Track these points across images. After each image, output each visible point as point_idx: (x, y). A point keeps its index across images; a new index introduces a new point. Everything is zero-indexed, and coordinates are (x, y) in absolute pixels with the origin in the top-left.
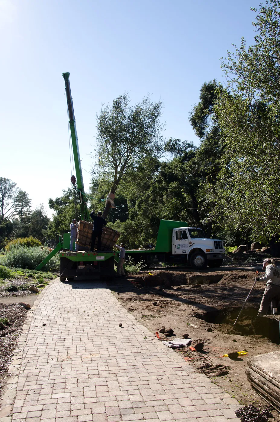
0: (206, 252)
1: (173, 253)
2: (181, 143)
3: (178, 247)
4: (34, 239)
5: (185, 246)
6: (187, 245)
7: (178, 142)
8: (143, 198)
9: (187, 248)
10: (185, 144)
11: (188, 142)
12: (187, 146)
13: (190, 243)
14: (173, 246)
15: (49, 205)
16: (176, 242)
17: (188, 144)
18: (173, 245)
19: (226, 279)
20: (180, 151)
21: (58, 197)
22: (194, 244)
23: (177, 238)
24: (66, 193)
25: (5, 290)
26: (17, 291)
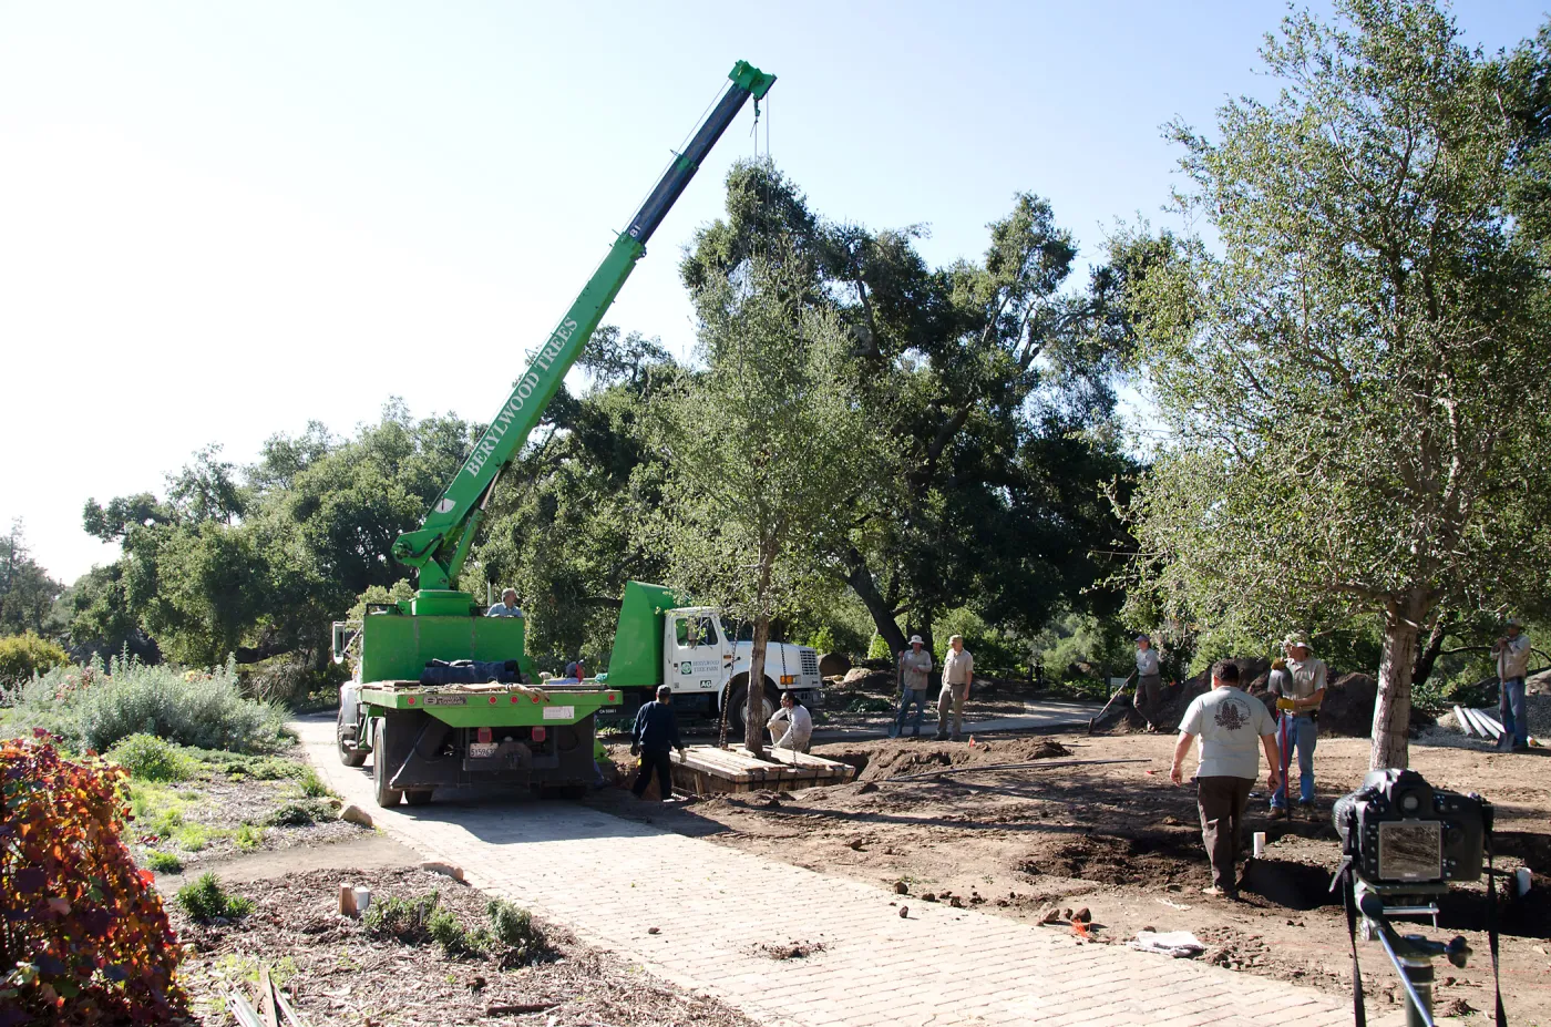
0: (782, 684)
2: (620, 341)
3: (686, 668)
4: (41, 641)
5: (709, 666)
6: (717, 663)
7: (610, 337)
8: (526, 508)
9: (718, 673)
10: (634, 344)
11: (643, 339)
12: (640, 349)
13: (725, 657)
14: (668, 668)
15: (83, 521)
16: (677, 652)
17: (644, 345)
18: (666, 661)
19: (886, 766)
20: (616, 365)
21: (121, 497)
22: (739, 658)
23: (681, 641)
24: (175, 482)
25: (270, 823)
26: (314, 825)
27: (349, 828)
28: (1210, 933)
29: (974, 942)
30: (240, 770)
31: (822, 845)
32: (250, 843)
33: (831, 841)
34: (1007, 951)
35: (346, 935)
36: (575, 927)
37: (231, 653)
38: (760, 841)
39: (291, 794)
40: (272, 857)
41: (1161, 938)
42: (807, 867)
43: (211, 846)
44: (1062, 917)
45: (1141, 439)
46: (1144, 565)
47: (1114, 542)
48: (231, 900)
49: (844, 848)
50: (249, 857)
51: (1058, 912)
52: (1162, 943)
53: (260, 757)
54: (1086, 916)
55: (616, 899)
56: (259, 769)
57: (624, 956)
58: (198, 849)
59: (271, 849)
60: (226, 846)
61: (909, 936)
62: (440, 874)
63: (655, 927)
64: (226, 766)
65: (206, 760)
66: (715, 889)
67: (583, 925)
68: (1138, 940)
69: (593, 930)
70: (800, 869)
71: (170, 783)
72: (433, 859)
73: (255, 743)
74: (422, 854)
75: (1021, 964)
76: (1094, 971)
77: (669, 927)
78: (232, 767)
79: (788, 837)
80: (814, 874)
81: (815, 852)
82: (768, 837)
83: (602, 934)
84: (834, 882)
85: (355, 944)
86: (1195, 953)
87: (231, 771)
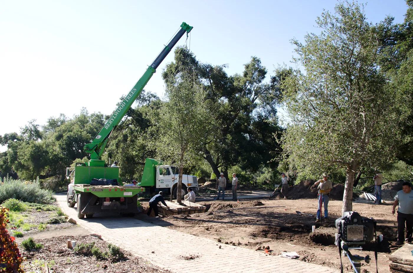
0: (187, 185)
1: (157, 187)
2: (145, 93)
3: (162, 181)
5: (168, 181)
6: (170, 180)
8: (119, 138)
9: (171, 183)
10: (149, 94)
11: (151, 93)
13: (172, 178)
14: (157, 181)
16: (160, 177)
17: (152, 95)
18: (157, 179)
19: (215, 208)
20: (144, 100)
21: (7, 133)
22: (176, 179)
23: (161, 174)
24: (23, 129)
25: (48, 223)
26: (60, 224)
27: (70, 224)
28: (301, 252)
29: (239, 255)
30: (40, 208)
31: (198, 229)
32: (42, 228)
33: (201, 228)
34: (248, 257)
35: (69, 254)
36: (132, 251)
37: (38, 176)
38: (182, 228)
39: (54, 215)
40: (49, 232)
41: (288, 254)
42: (194, 235)
43: (31, 229)
44: (262, 248)
45: (284, 122)
46: (284, 155)
47: (276, 149)
48: (37, 244)
49: (204, 230)
50: (42, 233)
51: (261, 247)
52: (288, 255)
53: (46, 205)
54: (268, 248)
55: (143, 244)
56: (45, 208)
57: (145, 259)
58: (28, 230)
59: (48, 230)
60: (36, 229)
61: (222, 253)
62: (95, 237)
63: (153, 251)
64: (36, 207)
65: (30, 206)
66: (169, 241)
67: (134, 251)
68: (282, 254)
69: (137, 252)
70: (192, 235)
71: (20, 212)
72: (93, 233)
73: (44, 201)
74: (90, 231)
75: (251, 261)
76: (270, 263)
77: (157, 251)
78: (38, 208)
79: (189, 227)
80: (196, 237)
81: (196, 231)
82: (184, 227)
83: (139, 253)
84: (201, 239)
85: (71, 256)
86: (297, 258)
87: (37, 209)
